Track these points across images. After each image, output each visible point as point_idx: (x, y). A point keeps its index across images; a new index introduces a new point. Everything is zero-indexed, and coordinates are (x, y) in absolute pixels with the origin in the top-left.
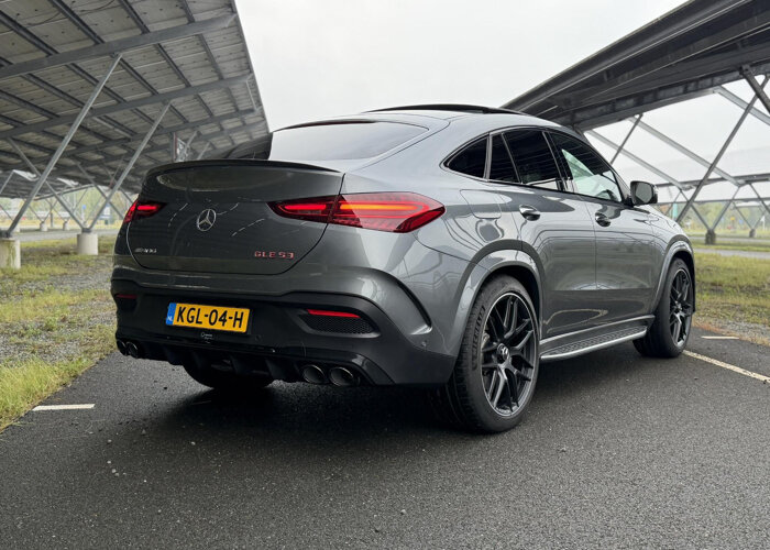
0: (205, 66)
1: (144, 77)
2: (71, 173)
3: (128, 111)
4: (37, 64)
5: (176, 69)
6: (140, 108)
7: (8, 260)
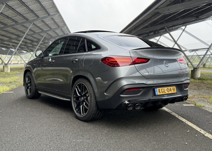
0: (54, 24)
1: (40, 27)
2: (25, 49)
3: (37, 35)
4: (13, 25)
5: (47, 25)
6: (40, 34)
7: (7, 70)
